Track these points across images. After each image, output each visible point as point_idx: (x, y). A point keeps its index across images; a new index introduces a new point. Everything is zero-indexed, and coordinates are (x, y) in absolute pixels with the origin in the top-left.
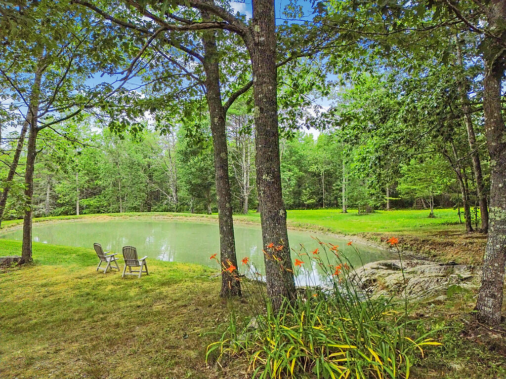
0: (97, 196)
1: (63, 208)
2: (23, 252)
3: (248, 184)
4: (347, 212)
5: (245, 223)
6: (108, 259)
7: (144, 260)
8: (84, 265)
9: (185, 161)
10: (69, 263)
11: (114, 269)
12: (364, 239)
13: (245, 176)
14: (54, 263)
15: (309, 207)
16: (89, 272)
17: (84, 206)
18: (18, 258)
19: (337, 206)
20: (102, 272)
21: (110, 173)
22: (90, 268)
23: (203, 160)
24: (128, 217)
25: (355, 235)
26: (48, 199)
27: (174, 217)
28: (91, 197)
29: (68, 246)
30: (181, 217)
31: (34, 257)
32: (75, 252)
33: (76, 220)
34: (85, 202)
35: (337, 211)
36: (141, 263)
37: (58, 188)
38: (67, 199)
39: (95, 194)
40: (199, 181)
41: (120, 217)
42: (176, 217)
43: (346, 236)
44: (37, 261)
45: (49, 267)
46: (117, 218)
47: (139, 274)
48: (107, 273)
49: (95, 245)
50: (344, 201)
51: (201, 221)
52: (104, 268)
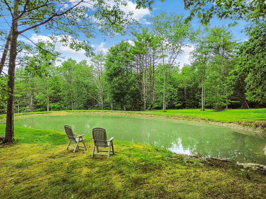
0: (58, 102)
1: (40, 109)
2: (6, 133)
3: (146, 94)
4: (205, 110)
5: (149, 116)
6: (77, 140)
7: (111, 141)
8: (55, 144)
9: (111, 80)
10: (43, 141)
11: (82, 148)
12: (240, 125)
13: (144, 89)
14: (32, 142)
15: (178, 108)
16: (60, 151)
17: (52, 108)
18: (3, 138)
19: (198, 107)
20: (72, 151)
21: (66, 88)
22: (60, 146)
23: (121, 78)
24: (78, 112)
25: (231, 123)
26: (31, 104)
27: (104, 113)
28: (55, 102)
29: (42, 129)
30: (109, 112)
31: (16, 137)
32: (48, 133)
33: (47, 114)
34: (52, 105)
35: (198, 110)
36: (109, 144)
37: (37, 97)
38: (42, 103)
39: (57, 101)
40: (119, 92)
41: (73, 112)
42: (106, 113)
43: (224, 124)
44: (18, 141)
45: (27, 145)
46: (71, 113)
47: (108, 154)
48: (76, 151)
49: (66, 127)
50: (202, 104)
51: (121, 115)
52: (73, 147)
